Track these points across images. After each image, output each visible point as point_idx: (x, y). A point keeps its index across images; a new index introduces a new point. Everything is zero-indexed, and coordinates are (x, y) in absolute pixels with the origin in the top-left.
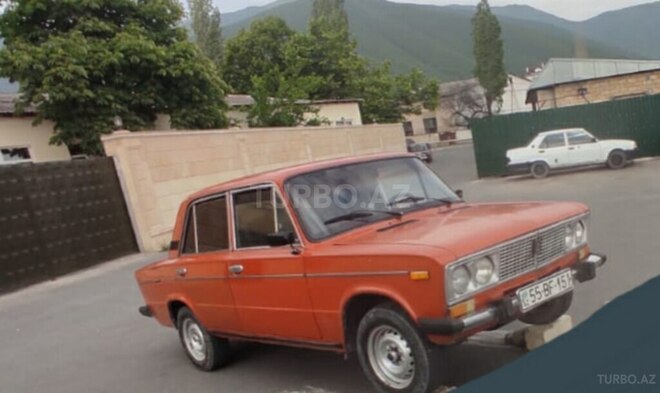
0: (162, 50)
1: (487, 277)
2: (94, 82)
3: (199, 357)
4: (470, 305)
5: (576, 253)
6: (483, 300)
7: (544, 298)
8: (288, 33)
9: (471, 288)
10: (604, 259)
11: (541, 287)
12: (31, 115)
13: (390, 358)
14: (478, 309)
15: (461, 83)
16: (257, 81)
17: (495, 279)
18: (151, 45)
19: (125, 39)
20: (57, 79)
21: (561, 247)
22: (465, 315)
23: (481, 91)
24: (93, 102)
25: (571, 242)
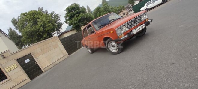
0: (85, 15)
1: (125, 29)
2: (79, 22)
3: (90, 52)
4: (123, 35)
5: (145, 20)
6: (125, 34)
7: (138, 31)
8: (100, 8)
9: (122, 32)
10: (152, 20)
11: (137, 29)
12: (73, 29)
13: (113, 47)
14: (124, 36)
15: (127, 5)
16: (98, 15)
17: (127, 29)
18: (84, 15)
19: (80, 15)
20: (75, 23)
21: (141, 20)
22: (122, 37)
23: (131, 5)
24: (79, 25)
25: (143, 19)
